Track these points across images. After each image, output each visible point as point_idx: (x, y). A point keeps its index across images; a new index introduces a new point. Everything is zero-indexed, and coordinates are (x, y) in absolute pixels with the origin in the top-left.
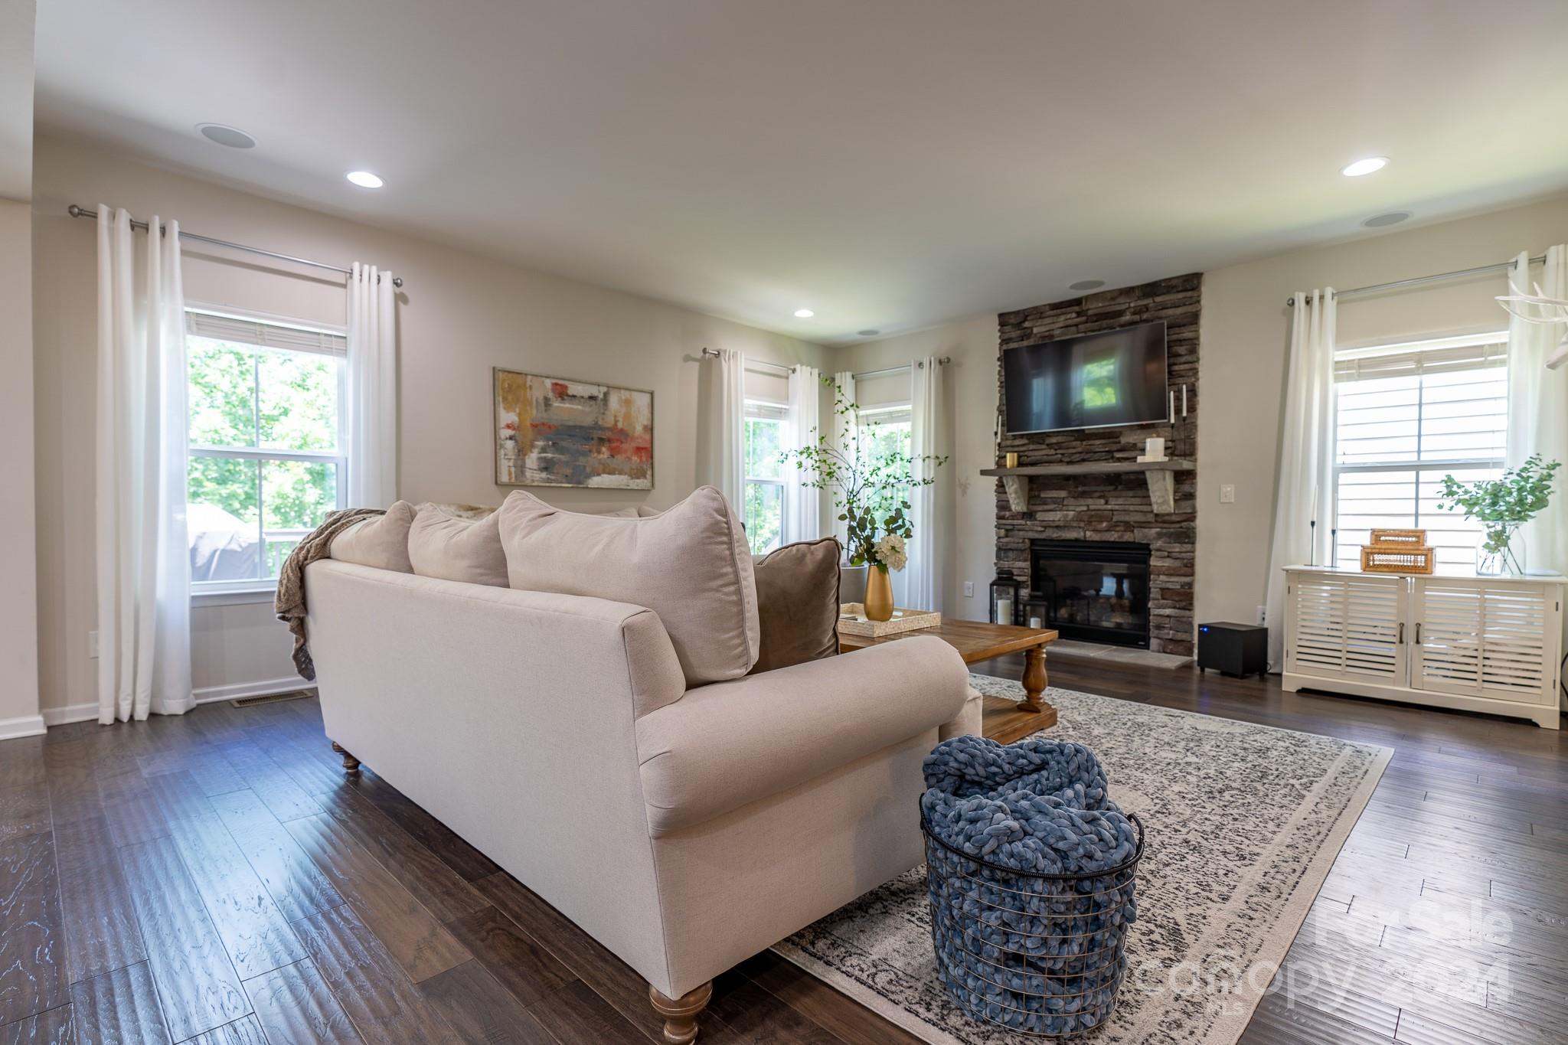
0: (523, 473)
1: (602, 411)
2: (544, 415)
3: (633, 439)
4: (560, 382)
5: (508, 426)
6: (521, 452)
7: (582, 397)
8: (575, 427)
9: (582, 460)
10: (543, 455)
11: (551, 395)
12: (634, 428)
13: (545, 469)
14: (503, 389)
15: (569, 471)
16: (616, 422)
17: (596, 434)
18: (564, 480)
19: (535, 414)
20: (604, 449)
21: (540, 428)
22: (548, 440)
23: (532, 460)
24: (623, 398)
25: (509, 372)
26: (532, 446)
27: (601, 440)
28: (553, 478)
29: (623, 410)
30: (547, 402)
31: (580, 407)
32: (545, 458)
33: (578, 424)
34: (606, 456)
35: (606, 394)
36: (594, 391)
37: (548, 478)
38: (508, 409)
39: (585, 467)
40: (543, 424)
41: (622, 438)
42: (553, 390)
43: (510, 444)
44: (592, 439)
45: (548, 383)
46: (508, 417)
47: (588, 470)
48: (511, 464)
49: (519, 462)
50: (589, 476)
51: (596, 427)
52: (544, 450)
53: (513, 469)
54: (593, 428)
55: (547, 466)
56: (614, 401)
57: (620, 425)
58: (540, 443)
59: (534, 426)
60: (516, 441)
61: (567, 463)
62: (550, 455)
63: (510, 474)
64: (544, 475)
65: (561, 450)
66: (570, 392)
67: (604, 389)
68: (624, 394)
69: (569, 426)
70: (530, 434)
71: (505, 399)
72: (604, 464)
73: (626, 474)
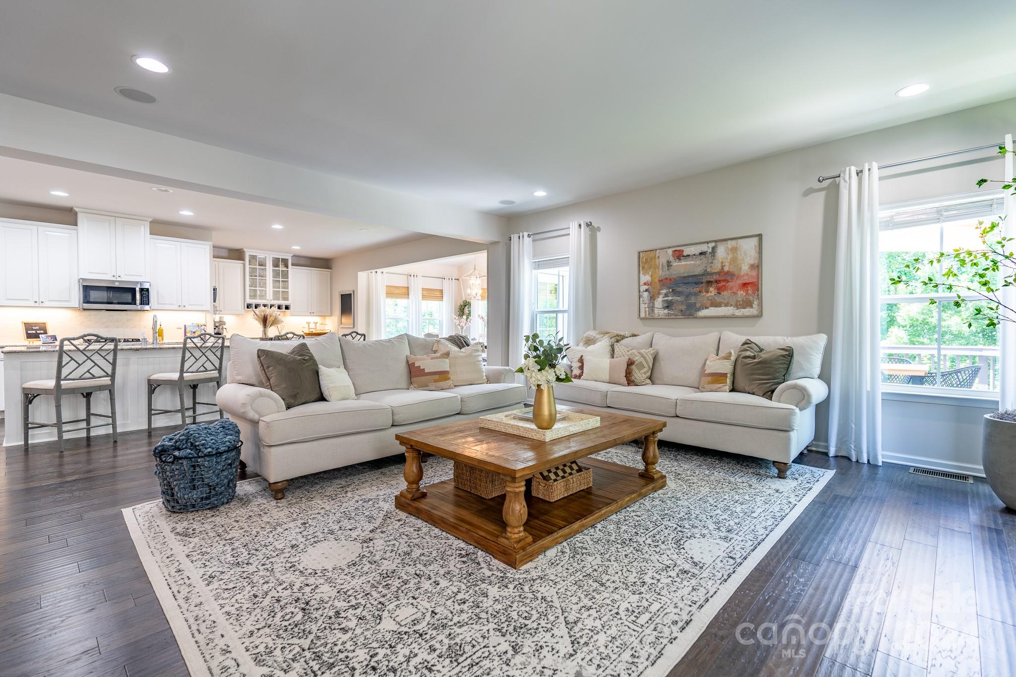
0: (653, 311)
1: (710, 261)
2: (667, 272)
3: (738, 277)
4: (678, 249)
5: (645, 284)
6: (652, 298)
7: (694, 255)
8: (689, 276)
9: (692, 300)
10: (665, 299)
11: (671, 259)
12: (741, 269)
13: (667, 307)
14: (642, 262)
15: (683, 307)
16: (723, 267)
17: (705, 279)
18: (679, 314)
19: (661, 273)
20: (711, 289)
21: (663, 282)
22: (669, 288)
23: (659, 302)
24: (730, 247)
25: (646, 251)
26: (659, 294)
27: (709, 283)
28: (672, 312)
29: (730, 256)
30: (669, 264)
31: (693, 262)
32: (667, 300)
33: (691, 274)
34: (713, 294)
35: (713, 248)
36: (704, 248)
37: (669, 313)
38: (644, 274)
39: (695, 303)
40: (666, 279)
41: (728, 278)
42: (673, 256)
43: (646, 294)
44: (702, 283)
45: (670, 251)
46: (646, 278)
47: (698, 305)
48: (646, 306)
49: (651, 305)
50: (699, 309)
51: (705, 273)
52: (666, 295)
53: (647, 309)
54: (703, 275)
55: (668, 305)
56: (721, 251)
57: (726, 269)
58: (664, 291)
59: (660, 281)
60: (649, 292)
61: (682, 302)
62: (670, 298)
63: (645, 312)
64: (666, 311)
65: (679, 294)
66: (685, 254)
67: (712, 245)
68: (731, 244)
69: (684, 277)
70: (658, 286)
71: (643, 268)
72: (711, 300)
73: (731, 305)
